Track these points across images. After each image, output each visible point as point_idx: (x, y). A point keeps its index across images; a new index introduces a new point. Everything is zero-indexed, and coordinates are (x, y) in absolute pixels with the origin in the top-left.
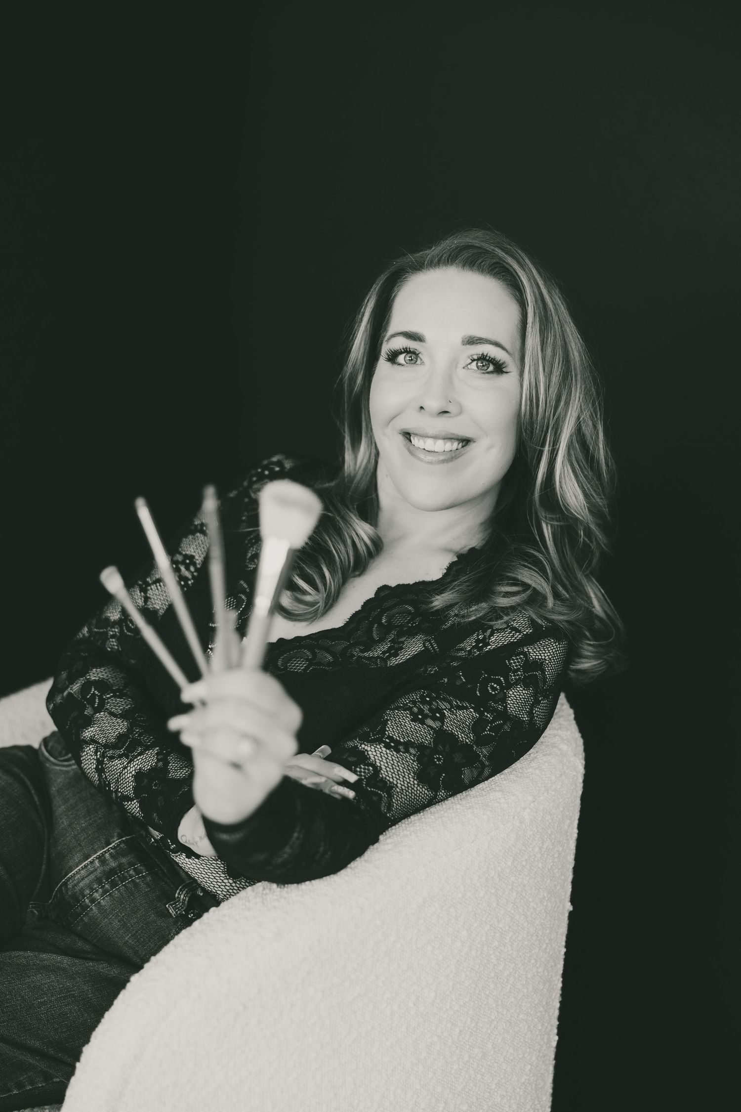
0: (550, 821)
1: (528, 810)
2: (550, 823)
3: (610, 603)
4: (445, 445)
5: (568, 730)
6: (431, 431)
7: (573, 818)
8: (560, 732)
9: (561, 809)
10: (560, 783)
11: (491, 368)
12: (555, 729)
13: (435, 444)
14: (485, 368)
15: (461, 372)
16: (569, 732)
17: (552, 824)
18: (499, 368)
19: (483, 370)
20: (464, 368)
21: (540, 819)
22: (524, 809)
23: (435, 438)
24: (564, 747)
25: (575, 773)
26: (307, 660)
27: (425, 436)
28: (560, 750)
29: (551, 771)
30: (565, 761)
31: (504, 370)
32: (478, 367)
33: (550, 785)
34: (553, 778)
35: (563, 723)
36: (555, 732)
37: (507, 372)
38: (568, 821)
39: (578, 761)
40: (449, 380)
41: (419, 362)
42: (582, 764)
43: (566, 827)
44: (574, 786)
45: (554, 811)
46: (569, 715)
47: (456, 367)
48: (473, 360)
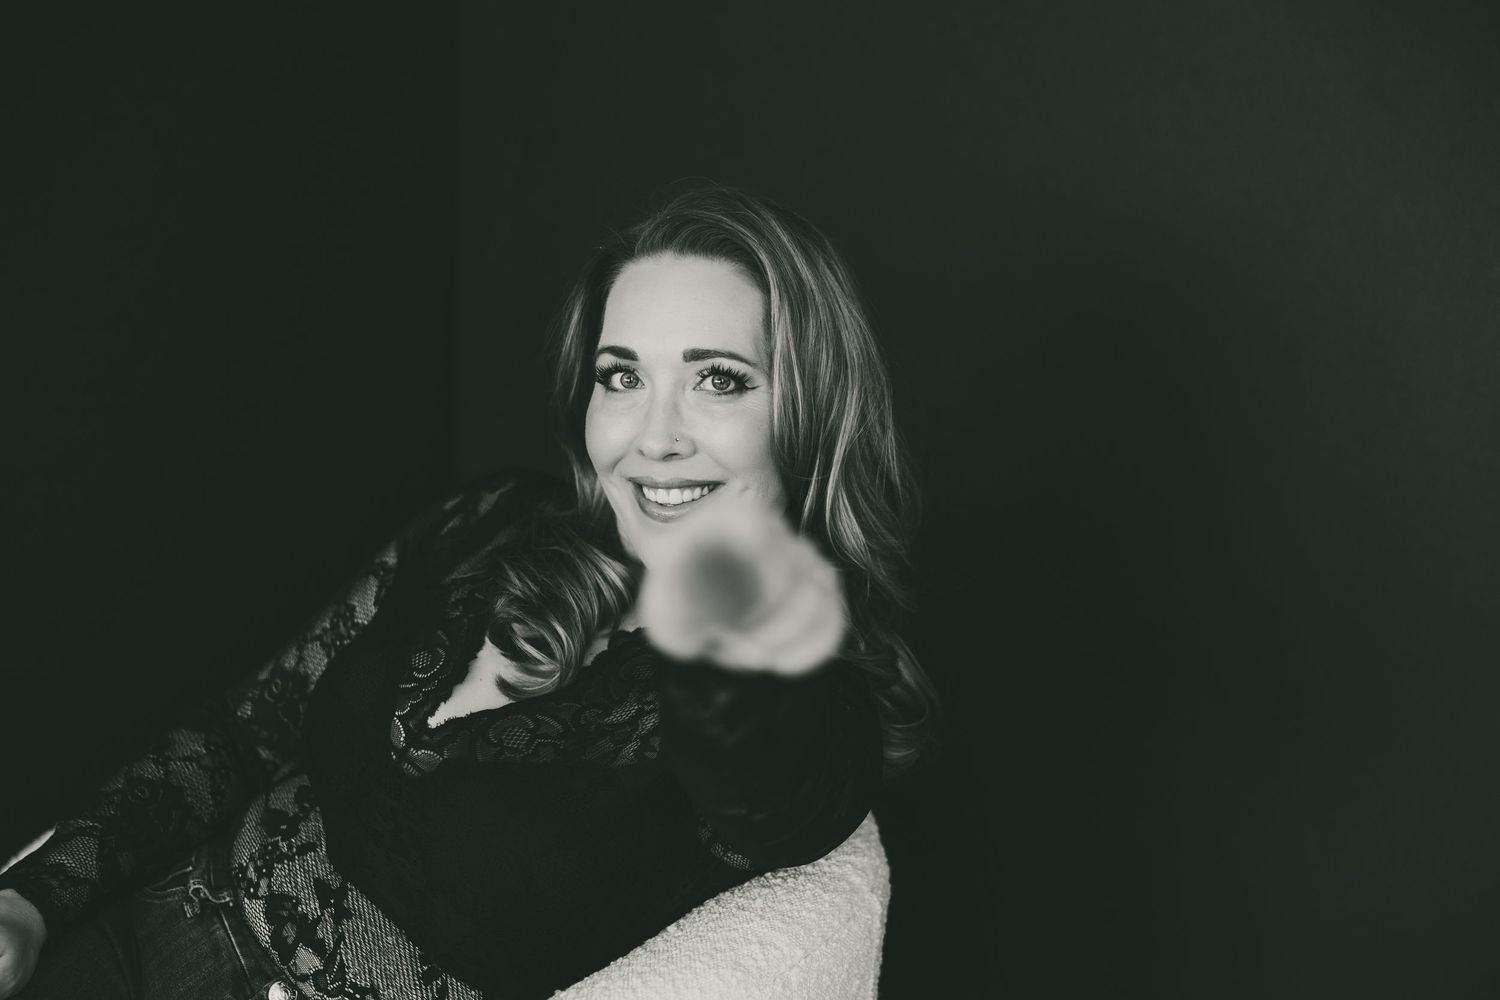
0: (829, 983)
1: (795, 969)
2: (828, 986)
3: (919, 667)
4: (682, 494)
5: (864, 855)
6: (661, 479)
7: (867, 977)
8: (852, 858)
9: (846, 966)
10: (846, 931)
11: (732, 385)
12: (847, 854)
13: (669, 494)
14: (725, 386)
15: (690, 395)
16: (866, 859)
17: (832, 987)
18: (741, 384)
19: (721, 389)
20: (694, 389)
21: (813, 981)
22: (791, 968)
23: (668, 487)
24: (857, 880)
25: (869, 916)
26: (529, 730)
27: (655, 486)
28: (850, 883)
29: (833, 915)
30: (856, 899)
31: (748, 385)
32: (714, 385)
33: (830, 933)
34: (836, 923)
35: (860, 845)
36: (846, 858)
37: (754, 388)
38: (858, 982)
39: (875, 899)
40: (675, 410)
41: (639, 385)
42: (881, 903)
43: (854, 989)
44: (867, 933)
45: (835, 969)
46: (871, 833)
47: (684, 389)
48: (704, 377)
